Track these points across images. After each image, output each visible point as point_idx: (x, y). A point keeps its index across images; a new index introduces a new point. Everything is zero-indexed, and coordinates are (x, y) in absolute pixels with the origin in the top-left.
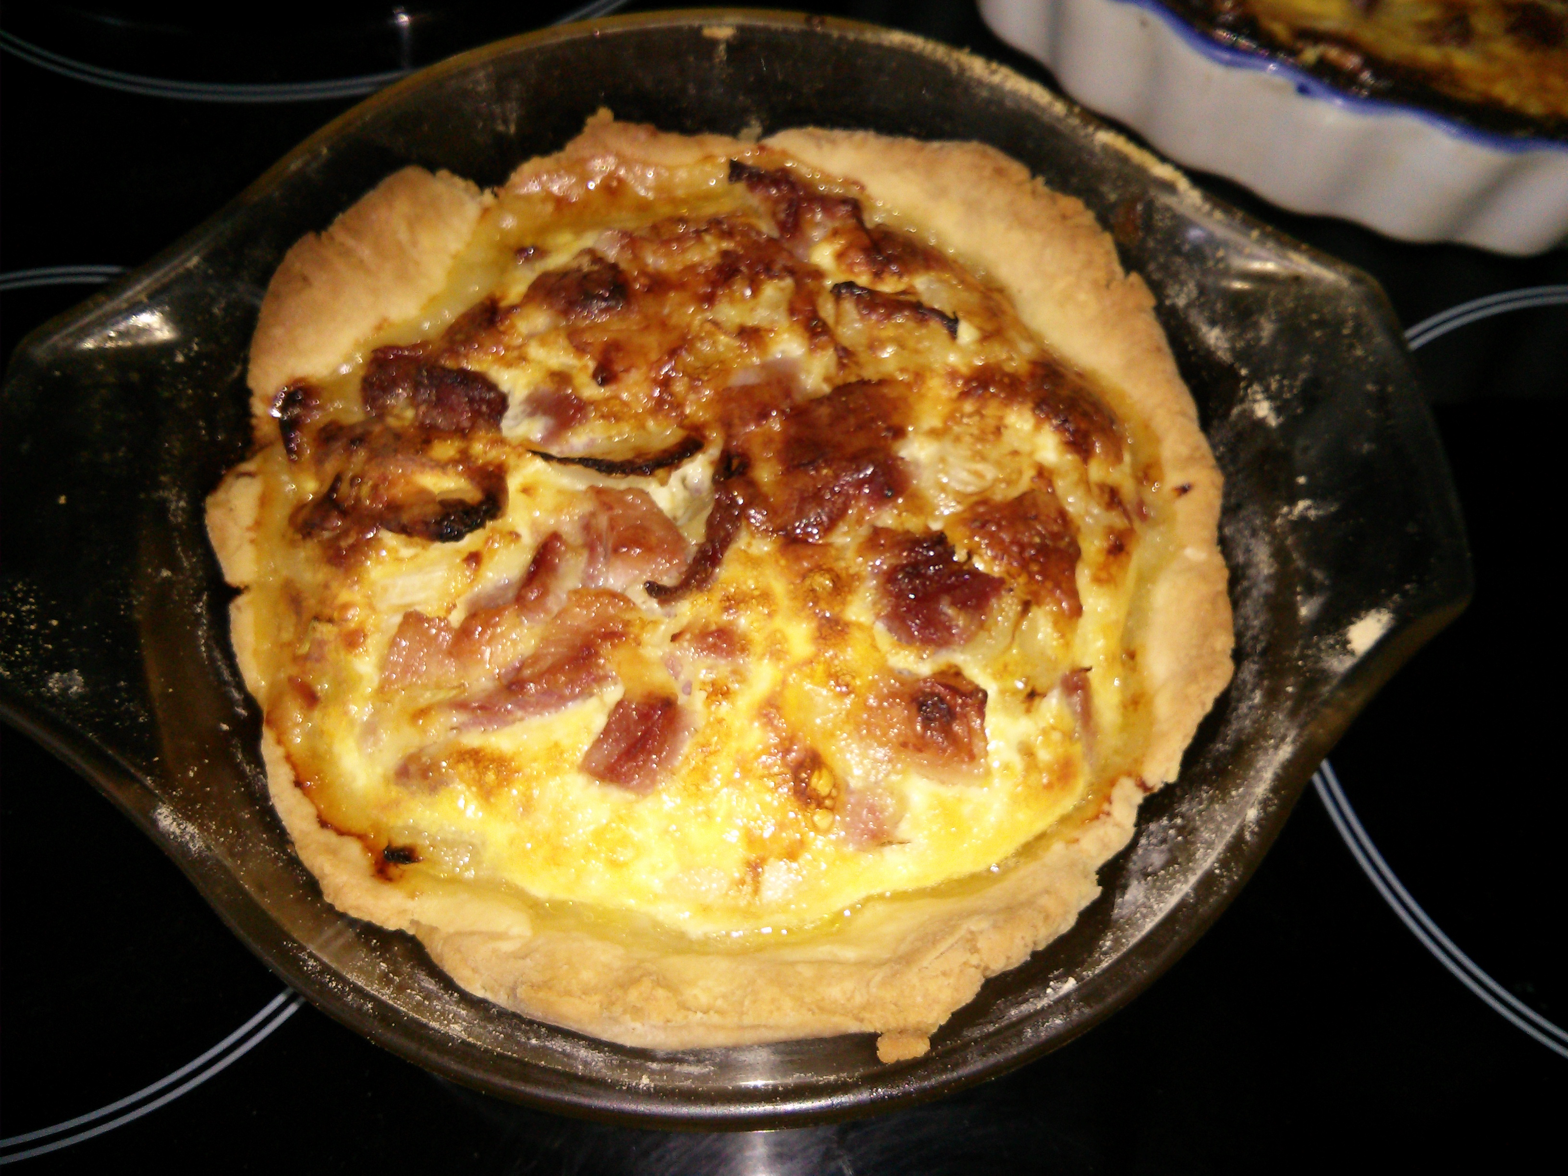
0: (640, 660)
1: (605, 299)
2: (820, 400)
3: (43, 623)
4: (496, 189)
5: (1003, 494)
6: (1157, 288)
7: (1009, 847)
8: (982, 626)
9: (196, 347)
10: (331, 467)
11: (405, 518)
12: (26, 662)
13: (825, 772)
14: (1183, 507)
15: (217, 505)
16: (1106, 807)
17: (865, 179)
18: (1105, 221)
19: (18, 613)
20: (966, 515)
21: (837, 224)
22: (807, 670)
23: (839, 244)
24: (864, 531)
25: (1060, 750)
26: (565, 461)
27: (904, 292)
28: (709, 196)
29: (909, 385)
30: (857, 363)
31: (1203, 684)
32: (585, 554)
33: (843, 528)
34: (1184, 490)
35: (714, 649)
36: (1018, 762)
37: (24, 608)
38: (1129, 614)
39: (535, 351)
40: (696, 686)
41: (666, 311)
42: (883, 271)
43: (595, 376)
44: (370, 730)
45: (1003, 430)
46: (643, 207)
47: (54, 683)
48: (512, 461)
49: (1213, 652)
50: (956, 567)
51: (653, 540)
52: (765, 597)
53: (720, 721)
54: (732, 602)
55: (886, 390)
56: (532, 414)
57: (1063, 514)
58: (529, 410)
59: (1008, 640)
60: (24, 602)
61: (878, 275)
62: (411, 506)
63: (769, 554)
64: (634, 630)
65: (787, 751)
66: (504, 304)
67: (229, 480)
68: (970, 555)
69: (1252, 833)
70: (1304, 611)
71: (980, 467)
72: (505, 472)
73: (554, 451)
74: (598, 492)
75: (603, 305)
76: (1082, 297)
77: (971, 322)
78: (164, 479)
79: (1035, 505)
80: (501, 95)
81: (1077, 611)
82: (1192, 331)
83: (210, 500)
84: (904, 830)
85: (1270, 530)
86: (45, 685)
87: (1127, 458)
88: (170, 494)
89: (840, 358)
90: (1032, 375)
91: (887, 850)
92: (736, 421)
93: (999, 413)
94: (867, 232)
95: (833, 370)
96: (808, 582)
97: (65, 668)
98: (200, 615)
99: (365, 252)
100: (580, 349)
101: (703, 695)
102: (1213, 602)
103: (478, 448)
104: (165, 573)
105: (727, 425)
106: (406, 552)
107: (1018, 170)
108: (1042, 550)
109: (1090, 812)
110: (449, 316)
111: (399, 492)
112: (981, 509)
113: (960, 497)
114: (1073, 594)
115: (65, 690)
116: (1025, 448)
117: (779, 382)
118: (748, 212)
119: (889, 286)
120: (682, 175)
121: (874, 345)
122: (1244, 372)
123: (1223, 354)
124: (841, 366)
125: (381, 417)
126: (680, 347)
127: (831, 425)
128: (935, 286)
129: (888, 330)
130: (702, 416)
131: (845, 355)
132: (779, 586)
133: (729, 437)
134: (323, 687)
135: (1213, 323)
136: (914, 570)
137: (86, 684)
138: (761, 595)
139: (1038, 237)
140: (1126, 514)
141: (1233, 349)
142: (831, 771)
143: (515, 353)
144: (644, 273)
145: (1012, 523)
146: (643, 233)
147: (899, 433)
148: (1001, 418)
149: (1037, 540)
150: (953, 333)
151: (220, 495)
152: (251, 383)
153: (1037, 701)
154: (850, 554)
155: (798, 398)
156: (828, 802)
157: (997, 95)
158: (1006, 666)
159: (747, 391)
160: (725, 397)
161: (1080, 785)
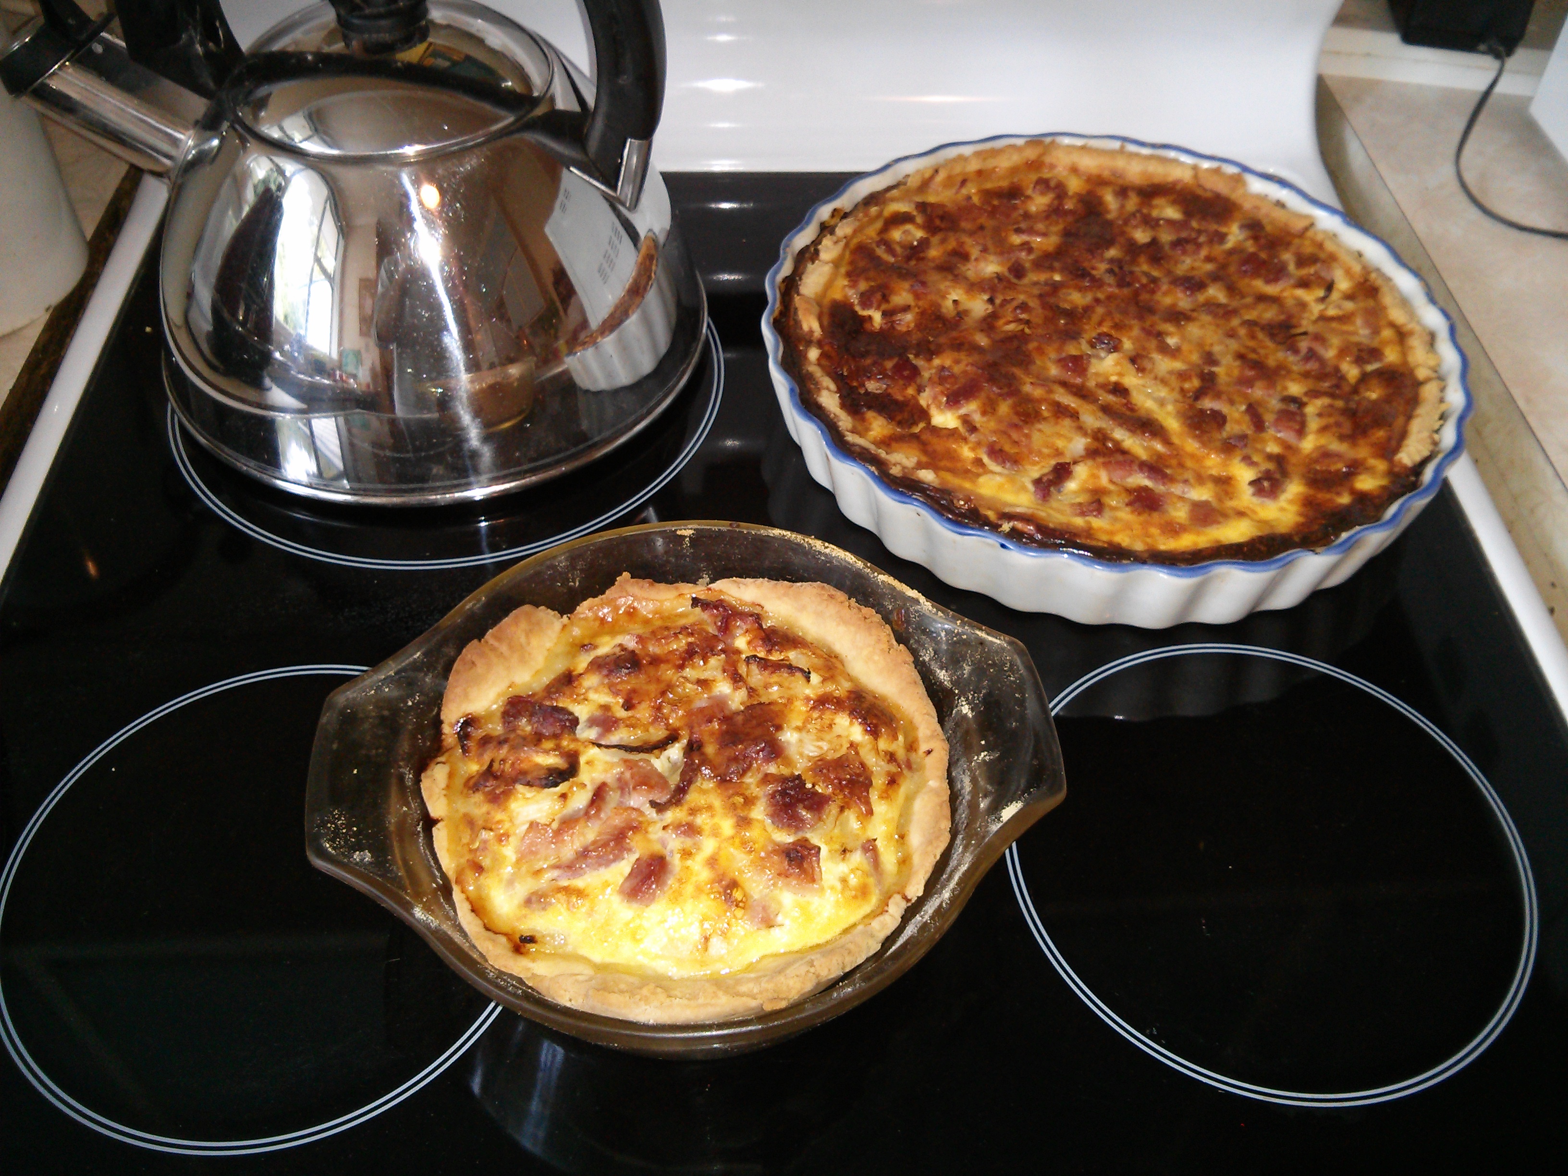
0: (649, 841)
1: (628, 668)
2: (738, 713)
3: (349, 828)
4: (569, 615)
5: (831, 756)
6: (914, 653)
7: (838, 930)
8: (820, 819)
9: (418, 698)
10: (487, 758)
11: (529, 778)
12: (342, 847)
13: (739, 889)
14: (929, 761)
15: (427, 777)
16: (886, 908)
17: (763, 603)
18: (887, 619)
19: (336, 824)
20: (813, 767)
21: (749, 627)
22: (731, 841)
23: (748, 638)
24: (760, 776)
25: (861, 880)
26: (607, 747)
27: (782, 660)
28: (682, 615)
29: (785, 705)
30: (758, 695)
31: (935, 845)
32: (619, 793)
33: (749, 774)
34: (929, 752)
35: (684, 833)
36: (839, 886)
37: (339, 822)
38: (901, 816)
39: (592, 696)
40: (675, 852)
41: (659, 673)
42: (771, 650)
43: (623, 706)
44: (511, 883)
45: (833, 726)
46: (647, 622)
47: (357, 856)
48: (581, 749)
49: (940, 829)
50: (806, 791)
51: (653, 782)
52: (710, 808)
53: (688, 868)
54: (693, 812)
55: (772, 707)
56: (590, 727)
57: (863, 765)
58: (589, 725)
59: (833, 825)
60: (339, 819)
61: (769, 652)
62: (532, 772)
63: (712, 788)
64: (644, 826)
65: (721, 881)
66: (575, 673)
67: (432, 765)
68: (814, 786)
69: (946, 903)
70: (982, 805)
71: (820, 744)
72: (579, 754)
73: (603, 743)
74: (626, 761)
75: (627, 671)
76: (876, 658)
77: (817, 672)
78: (401, 763)
79: (847, 760)
80: (572, 567)
81: (870, 812)
82: (933, 673)
83: (423, 775)
84: (780, 919)
85: (970, 769)
86: (353, 857)
87: (901, 738)
88: (406, 771)
89: (749, 692)
90: (848, 698)
91: (773, 929)
92: (695, 725)
93: (831, 717)
94: (764, 630)
95: (745, 698)
96: (731, 800)
97: (361, 850)
98: (419, 832)
99: (504, 648)
100: (616, 694)
101: (679, 855)
102: (941, 805)
103: (565, 743)
104: (405, 809)
105: (691, 728)
106: (529, 795)
107: (841, 596)
108: (850, 781)
109: (880, 910)
110: (546, 680)
111: (524, 766)
112: (820, 763)
113: (810, 759)
114: (868, 803)
115: (362, 860)
116: (844, 733)
117: (718, 705)
118: (701, 623)
119: (775, 657)
120: (667, 604)
121: (767, 686)
122: (957, 691)
123: (947, 684)
124: (750, 696)
125: (514, 730)
126: (667, 690)
127: (743, 725)
128: (799, 656)
129: (775, 678)
130: (678, 724)
131: (752, 691)
132: (717, 802)
133: (691, 733)
134: (486, 862)
135: (941, 669)
136: (783, 793)
137: (372, 857)
138: (708, 807)
139: (853, 629)
140: (899, 766)
141: (951, 681)
142: (743, 889)
143: (582, 697)
144: (648, 655)
145: (835, 769)
146: (647, 635)
147: (779, 728)
148: (833, 720)
149: (848, 776)
150: (808, 679)
151: (429, 772)
152: (443, 717)
153: (848, 855)
154: (753, 787)
155: (727, 713)
156: (741, 904)
157: (829, 559)
158: (831, 838)
159: (701, 710)
160: (689, 714)
161: (874, 900)
